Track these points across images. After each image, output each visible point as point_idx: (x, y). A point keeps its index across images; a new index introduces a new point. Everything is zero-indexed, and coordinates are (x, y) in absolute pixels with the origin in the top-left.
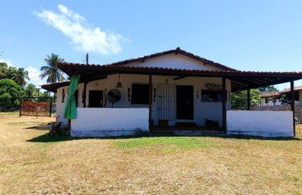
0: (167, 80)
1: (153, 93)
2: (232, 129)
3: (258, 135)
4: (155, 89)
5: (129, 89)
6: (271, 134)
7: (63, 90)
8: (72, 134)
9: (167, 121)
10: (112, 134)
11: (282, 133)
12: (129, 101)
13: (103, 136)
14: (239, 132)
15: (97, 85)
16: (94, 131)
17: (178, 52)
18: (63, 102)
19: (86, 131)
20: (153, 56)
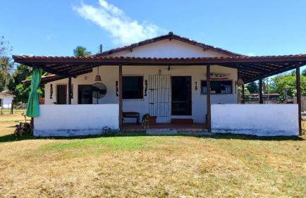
0: (160, 71)
1: (144, 86)
2: (218, 127)
3: (251, 133)
4: (146, 81)
5: (117, 82)
6: (268, 133)
7: (51, 85)
8: (35, 134)
9: (155, 117)
10: (77, 134)
11: (283, 131)
12: (117, 95)
13: (67, 135)
14: (226, 130)
15: (86, 78)
16: (59, 130)
17: (171, 37)
18: (51, 98)
19: (49, 130)
20: (141, 44)
